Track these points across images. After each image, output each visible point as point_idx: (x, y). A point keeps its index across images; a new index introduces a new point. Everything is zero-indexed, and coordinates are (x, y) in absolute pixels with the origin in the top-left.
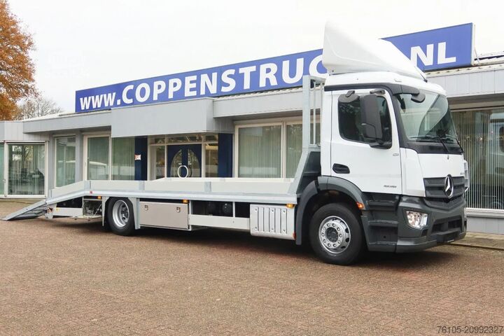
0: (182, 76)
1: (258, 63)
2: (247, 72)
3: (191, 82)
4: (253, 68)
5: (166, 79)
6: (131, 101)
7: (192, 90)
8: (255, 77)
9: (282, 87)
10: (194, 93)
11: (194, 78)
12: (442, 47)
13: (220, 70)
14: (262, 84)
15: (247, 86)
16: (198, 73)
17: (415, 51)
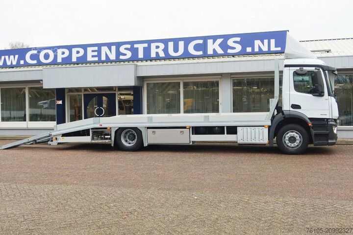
0: (85, 47)
1: (149, 42)
2: (141, 47)
3: (93, 51)
4: (146, 45)
5: (70, 48)
6: (35, 62)
7: (93, 56)
8: (147, 51)
9: (168, 57)
10: (96, 59)
11: (96, 48)
12: (273, 41)
13: (118, 45)
14: (153, 55)
15: (141, 55)
16: (100, 46)
17: (257, 43)
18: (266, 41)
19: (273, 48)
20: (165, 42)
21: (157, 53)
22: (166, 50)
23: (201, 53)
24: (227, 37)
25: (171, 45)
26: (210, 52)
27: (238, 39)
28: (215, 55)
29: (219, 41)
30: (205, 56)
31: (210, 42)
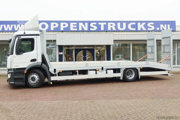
0: (69, 22)
1: (107, 22)
2: (102, 25)
3: (74, 25)
4: (105, 24)
5: (59, 22)
7: (74, 28)
8: (106, 26)
9: (118, 31)
10: (76, 29)
11: (76, 24)
12: (169, 25)
13: (89, 22)
14: (109, 29)
15: (102, 29)
16: (78, 22)
17: (162, 26)
18: (166, 25)
20: (116, 22)
21: (111, 28)
22: (116, 27)
23: (134, 29)
24: (147, 22)
25: (119, 24)
26: (139, 29)
27: (153, 23)
28: (142, 31)
29: (144, 24)
30: (137, 31)
31: (139, 24)
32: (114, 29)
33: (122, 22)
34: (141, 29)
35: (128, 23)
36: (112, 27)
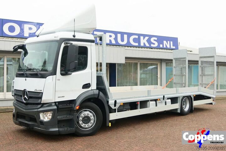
17: (165, 42)
18: (169, 42)
19: (172, 47)
20: (116, 33)
21: (110, 41)
22: (116, 39)
23: (137, 44)
24: (150, 36)
25: (119, 36)
26: (142, 44)
27: (156, 39)
28: (145, 47)
29: (147, 38)
30: (139, 47)
31: (142, 38)
32: (114, 42)
33: (122, 34)
34: (144, 45)
35: (129, 35)
36: (110, 38)
